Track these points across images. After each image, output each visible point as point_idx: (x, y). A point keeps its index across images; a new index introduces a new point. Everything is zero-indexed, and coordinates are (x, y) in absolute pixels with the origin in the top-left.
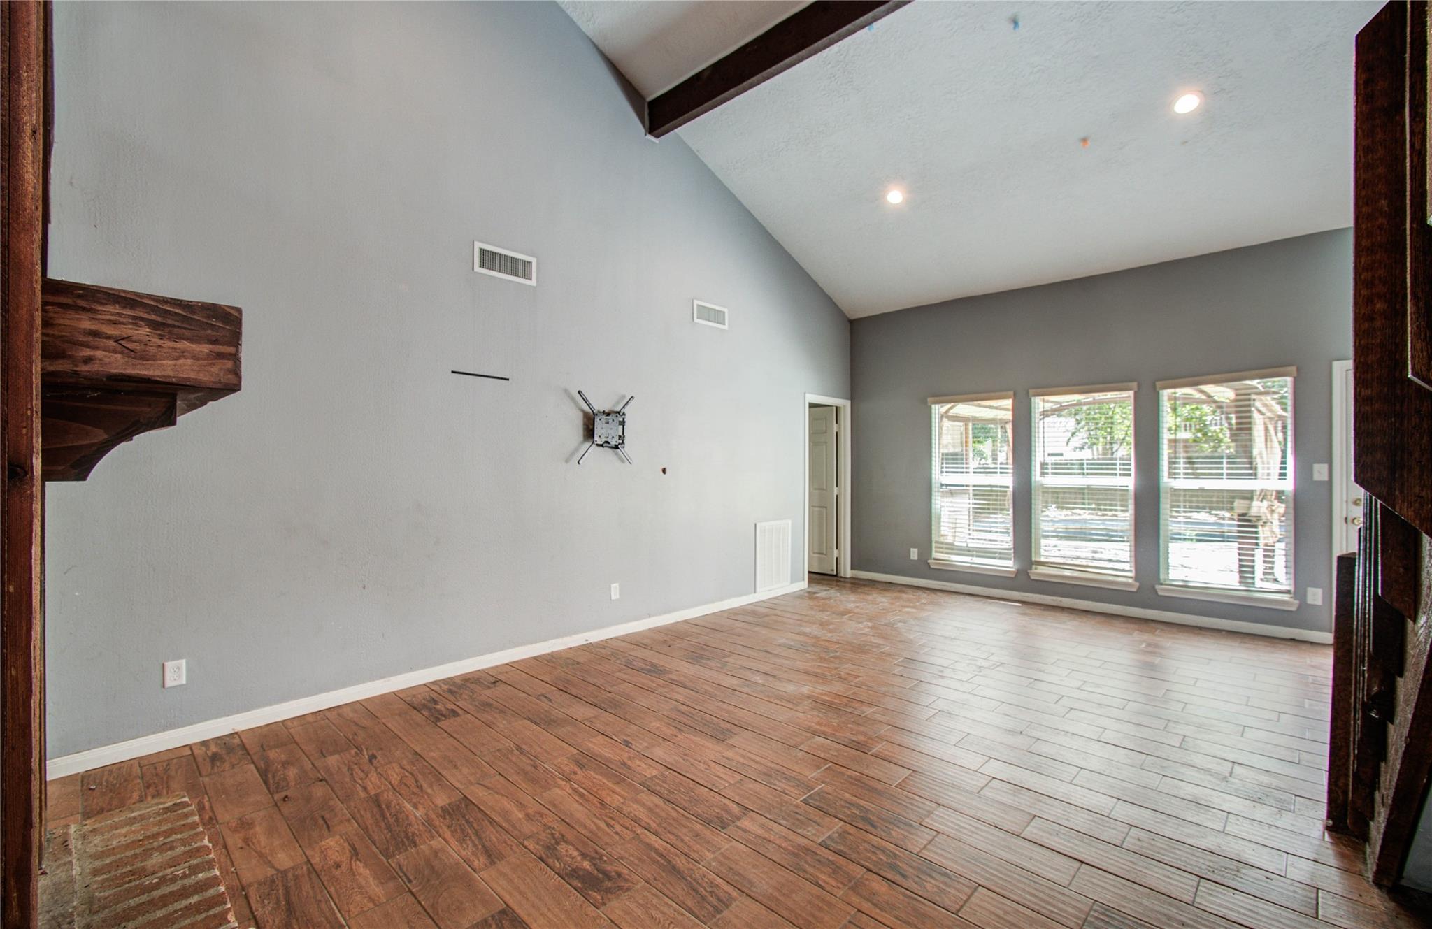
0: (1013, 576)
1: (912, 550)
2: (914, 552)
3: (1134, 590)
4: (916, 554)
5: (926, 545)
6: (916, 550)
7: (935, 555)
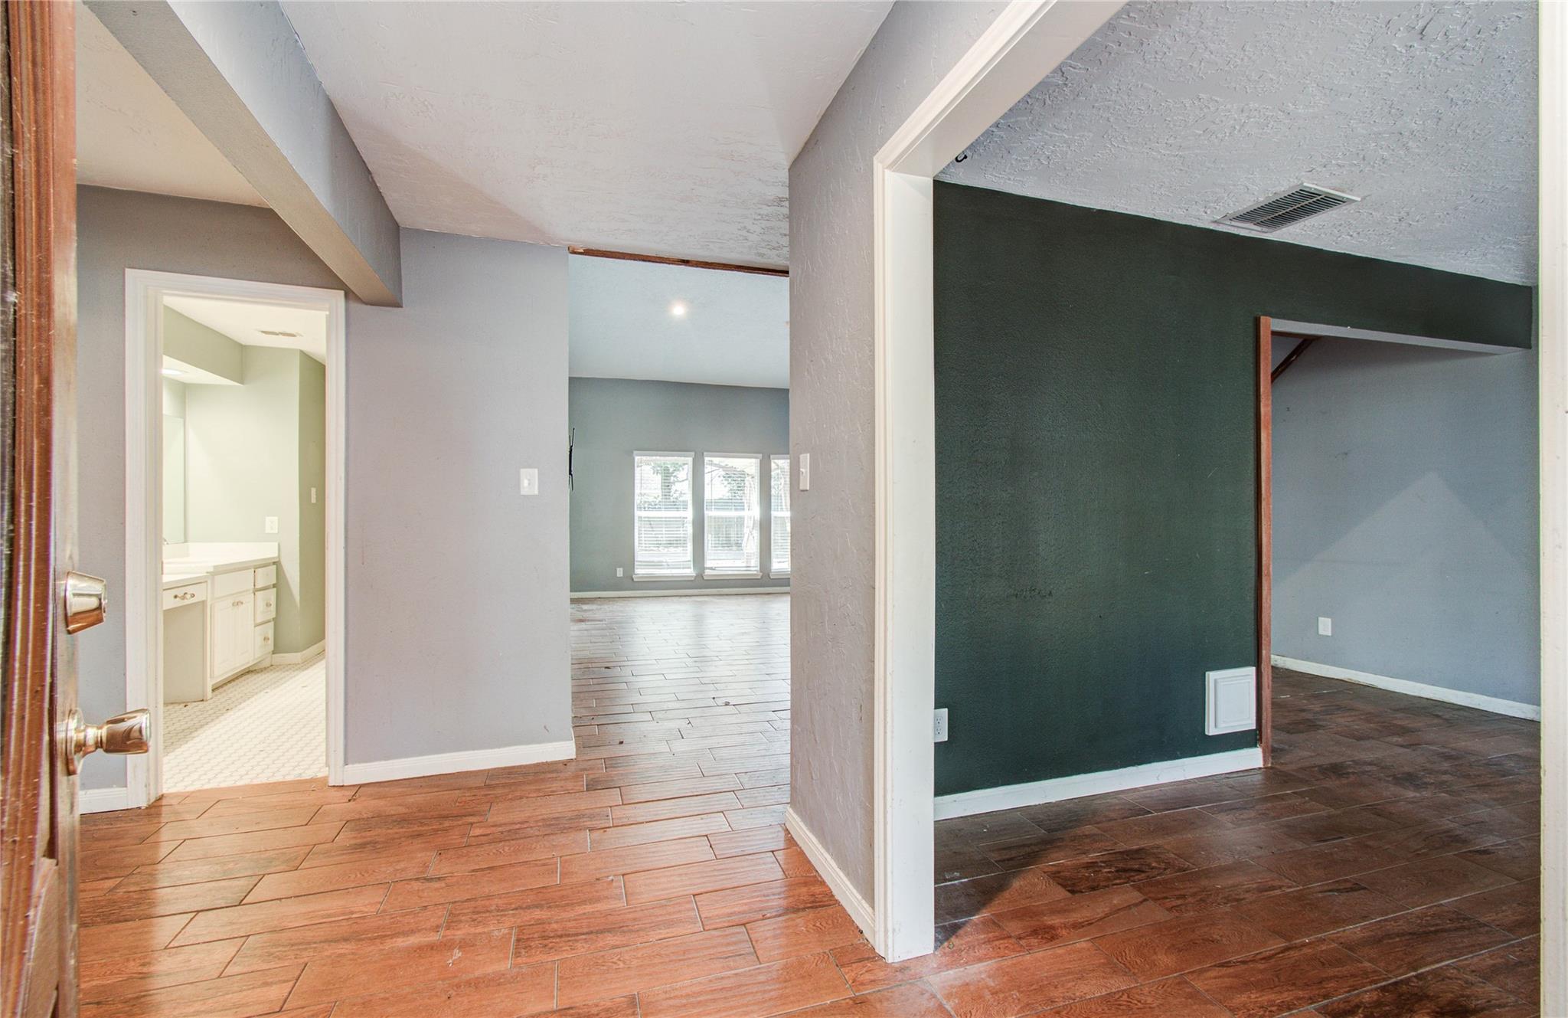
0: (693, 579)
1: (618, 569)
2: (620, 571)
3: (759, 577)
4: (622, 573)
5: (630, 563)
6: (621, 569)
7: (637, 571)
